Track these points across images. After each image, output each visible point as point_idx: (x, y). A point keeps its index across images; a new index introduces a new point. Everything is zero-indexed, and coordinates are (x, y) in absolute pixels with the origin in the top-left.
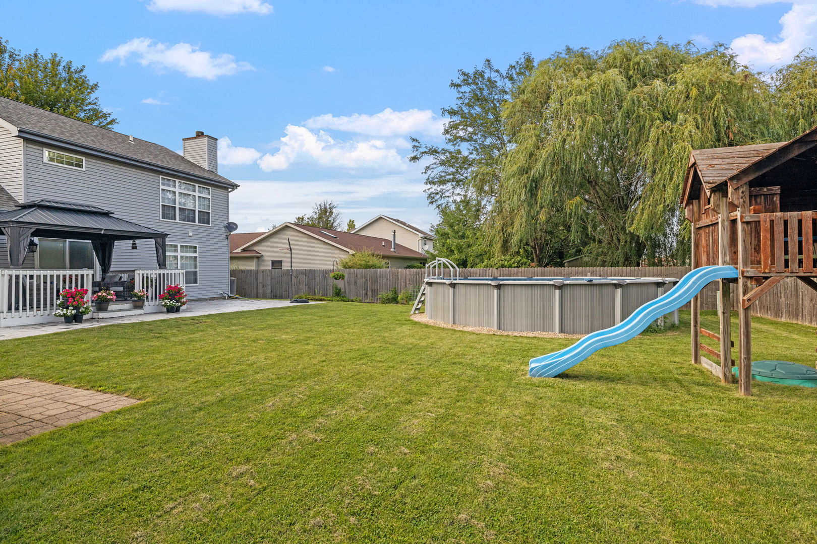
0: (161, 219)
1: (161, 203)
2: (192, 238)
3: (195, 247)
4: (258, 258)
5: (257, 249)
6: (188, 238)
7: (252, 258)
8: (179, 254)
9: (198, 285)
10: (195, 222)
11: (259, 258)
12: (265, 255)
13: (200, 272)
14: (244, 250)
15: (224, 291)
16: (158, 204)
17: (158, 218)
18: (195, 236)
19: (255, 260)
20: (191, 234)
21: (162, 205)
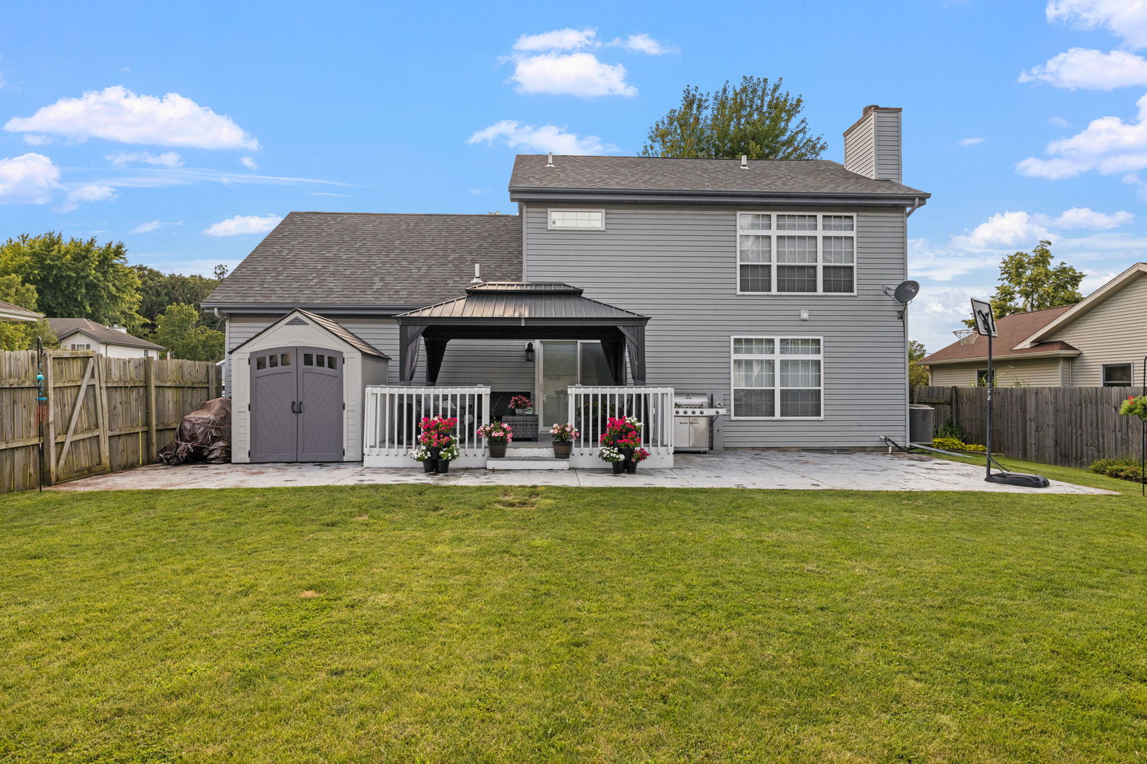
0: (739, 292)
1: (739, 263)
2: (804, 323)
3: (818, 341)
4: (1071, 360)
5: (1068, 338)
6: (798, 323)
7: (1053, 360)
8: (777, 357)
9: (822, 418)
10: (815, 291)
11: (1073, 359)
12: (1087, 352)
13: (828, 391)
14: (1040, 343)
15: (887, 434)
16: (733, 265)
17: (732, 291)
18: (812, 318)
19: (1061, 365)
20: (805, 315)
21: (741, 266)
